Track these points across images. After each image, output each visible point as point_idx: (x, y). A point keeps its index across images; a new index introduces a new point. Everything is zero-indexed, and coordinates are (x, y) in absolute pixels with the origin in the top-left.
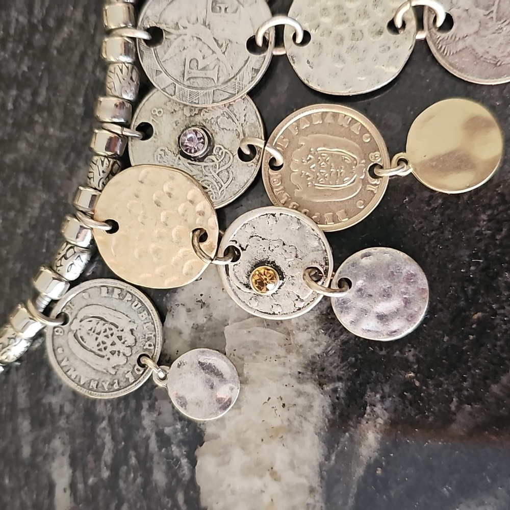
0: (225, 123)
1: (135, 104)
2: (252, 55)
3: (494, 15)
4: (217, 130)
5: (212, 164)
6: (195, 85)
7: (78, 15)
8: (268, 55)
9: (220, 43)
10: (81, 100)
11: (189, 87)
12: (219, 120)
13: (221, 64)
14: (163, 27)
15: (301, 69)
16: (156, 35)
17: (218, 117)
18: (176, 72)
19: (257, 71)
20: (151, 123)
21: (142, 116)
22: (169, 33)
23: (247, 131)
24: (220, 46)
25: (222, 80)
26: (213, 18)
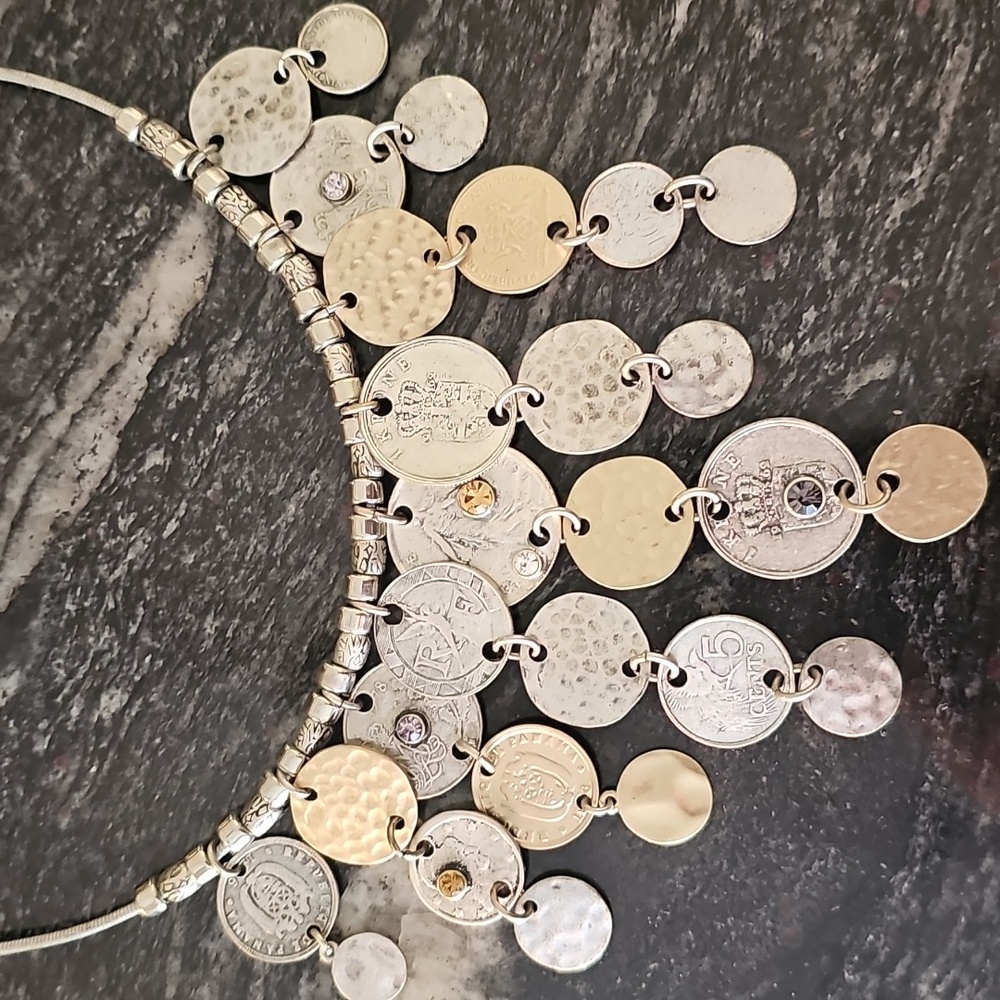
0: (446, 715)
1: (360, 674)
2: (486, 661)
3: (728, 683)
4: (437, 719)
5: (424, 753)
6: (424, 674)
7: (321, 560)
8: (502, 663)
9: (457, 640)
10: (305, 648)
11: (417, 673)
12: (440, 711)
13: (453, 659)
14: (403, 607)
15: (531, 685)
16: (395, 615)
17: (440, 708)
18: (407, 656)
19: (487, 677)
20: (371, 695)
21: (364, 687)
22: (409, 616)
23: (466, 729)
24: (457, 643)
25: (451, 677)
26: (454, 613)
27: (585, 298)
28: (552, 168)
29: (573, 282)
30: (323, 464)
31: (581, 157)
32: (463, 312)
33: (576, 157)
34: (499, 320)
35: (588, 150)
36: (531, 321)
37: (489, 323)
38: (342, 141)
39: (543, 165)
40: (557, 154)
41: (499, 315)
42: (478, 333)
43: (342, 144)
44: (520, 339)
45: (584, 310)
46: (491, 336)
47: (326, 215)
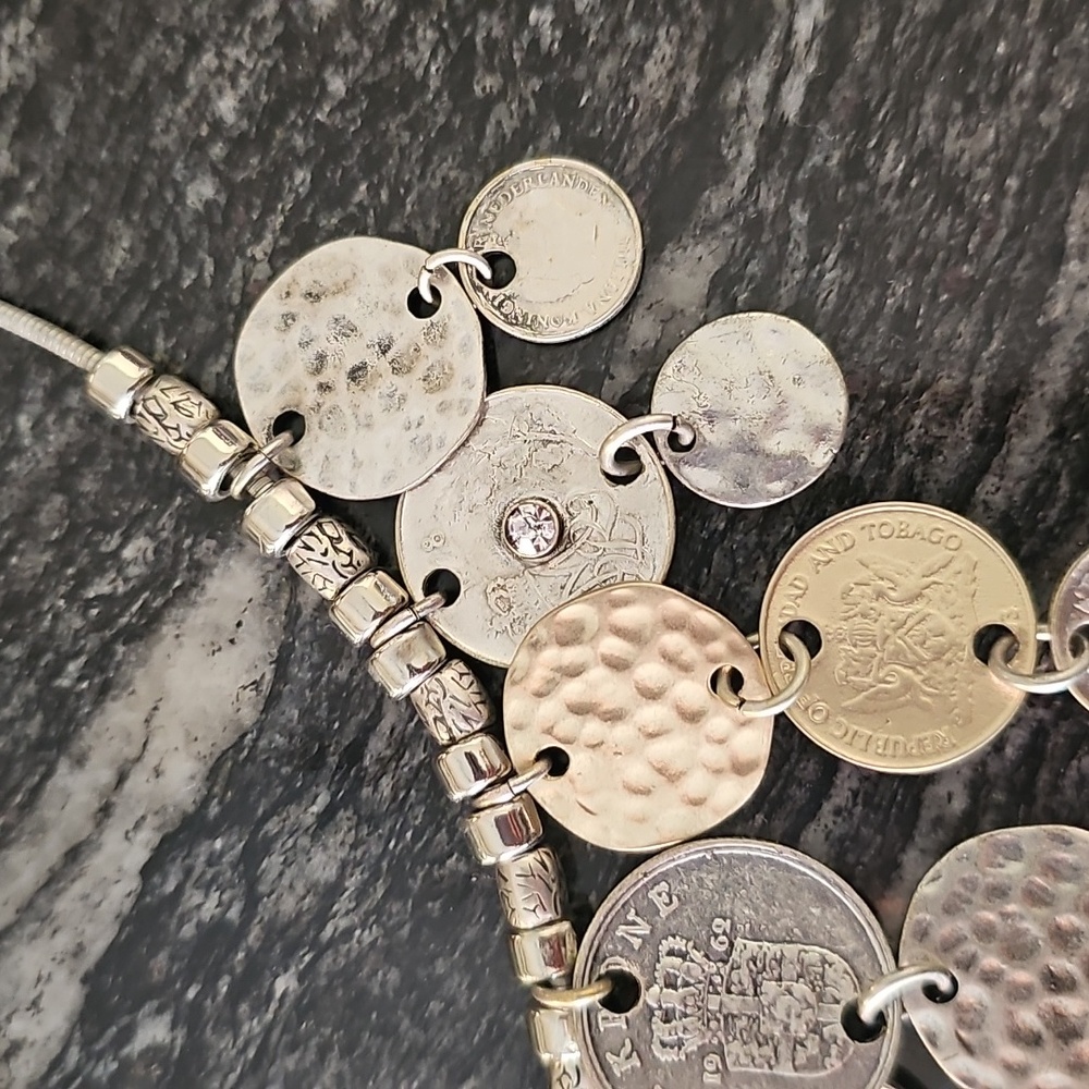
27: (1044, 776)
28: (980, 509)
29: (1019, 741)
30: (486, 1070)
31: (1041, 490)
32: (785, 787)
33: (1031, 492)
34: (859, 808)
35: (1058, 477)
36: (927, 814)
37: (837, 812)
38: (545, 436)
39: (959, 501)
40: (990, 481)
41: (859, 800)
42: (813, 834)
43: (546, 443)
44: (903, 850)
45: (1041, 801)
46: (841, 840)
47: (510, 583)
